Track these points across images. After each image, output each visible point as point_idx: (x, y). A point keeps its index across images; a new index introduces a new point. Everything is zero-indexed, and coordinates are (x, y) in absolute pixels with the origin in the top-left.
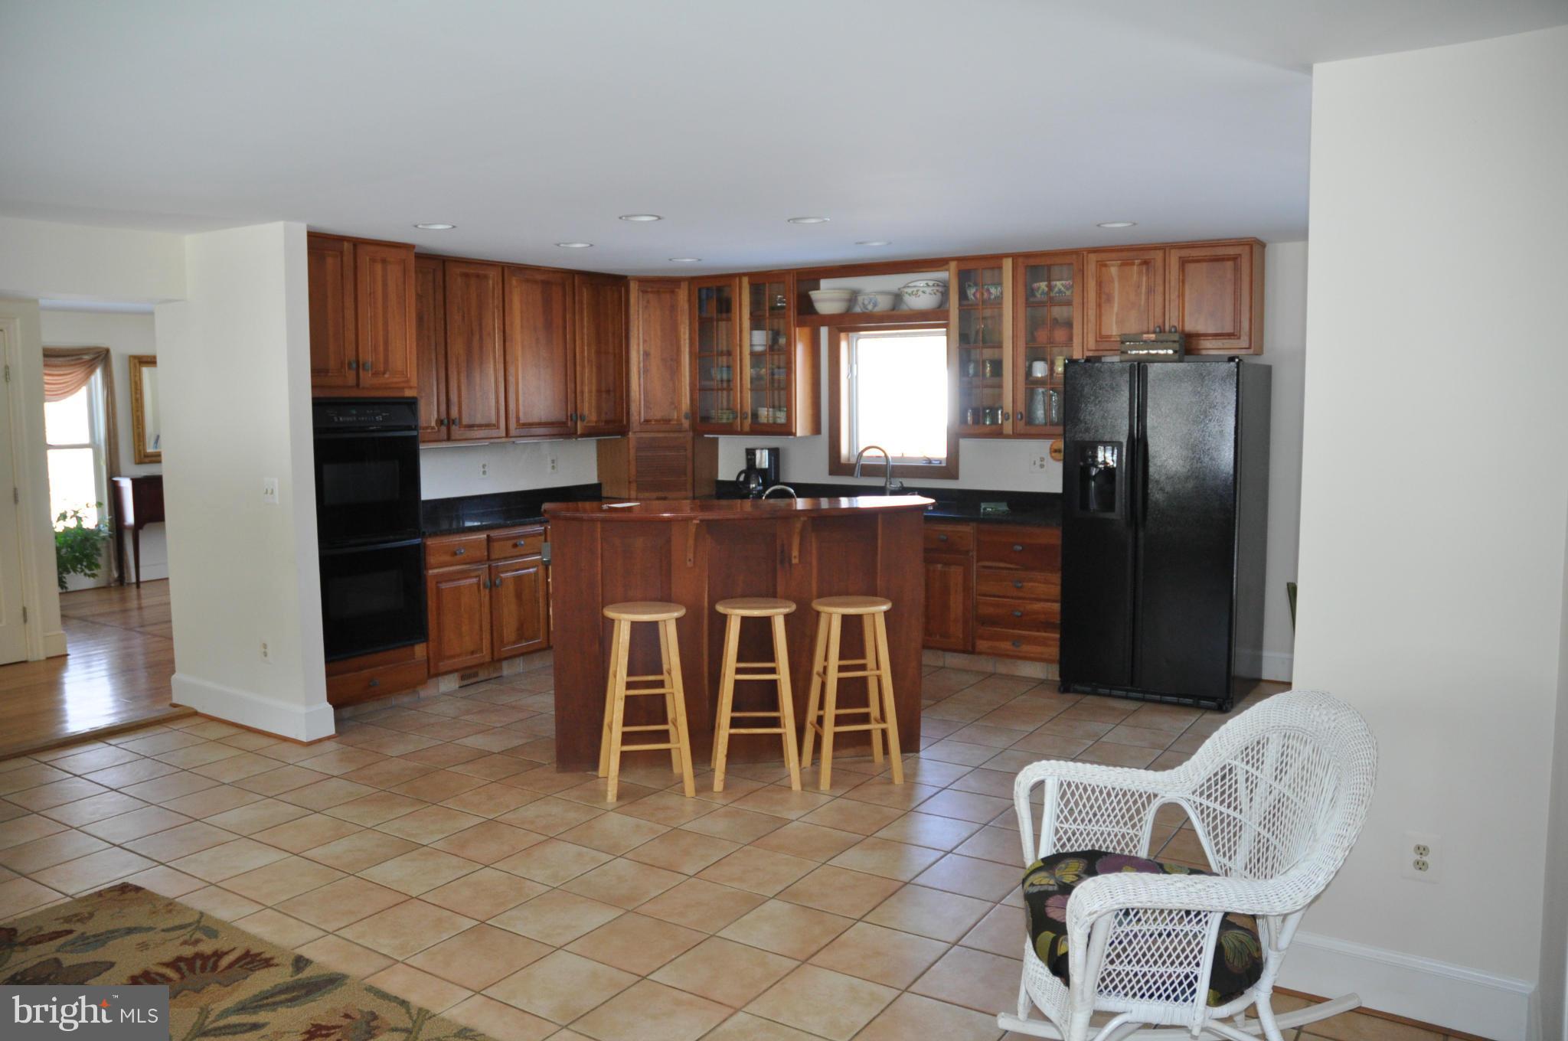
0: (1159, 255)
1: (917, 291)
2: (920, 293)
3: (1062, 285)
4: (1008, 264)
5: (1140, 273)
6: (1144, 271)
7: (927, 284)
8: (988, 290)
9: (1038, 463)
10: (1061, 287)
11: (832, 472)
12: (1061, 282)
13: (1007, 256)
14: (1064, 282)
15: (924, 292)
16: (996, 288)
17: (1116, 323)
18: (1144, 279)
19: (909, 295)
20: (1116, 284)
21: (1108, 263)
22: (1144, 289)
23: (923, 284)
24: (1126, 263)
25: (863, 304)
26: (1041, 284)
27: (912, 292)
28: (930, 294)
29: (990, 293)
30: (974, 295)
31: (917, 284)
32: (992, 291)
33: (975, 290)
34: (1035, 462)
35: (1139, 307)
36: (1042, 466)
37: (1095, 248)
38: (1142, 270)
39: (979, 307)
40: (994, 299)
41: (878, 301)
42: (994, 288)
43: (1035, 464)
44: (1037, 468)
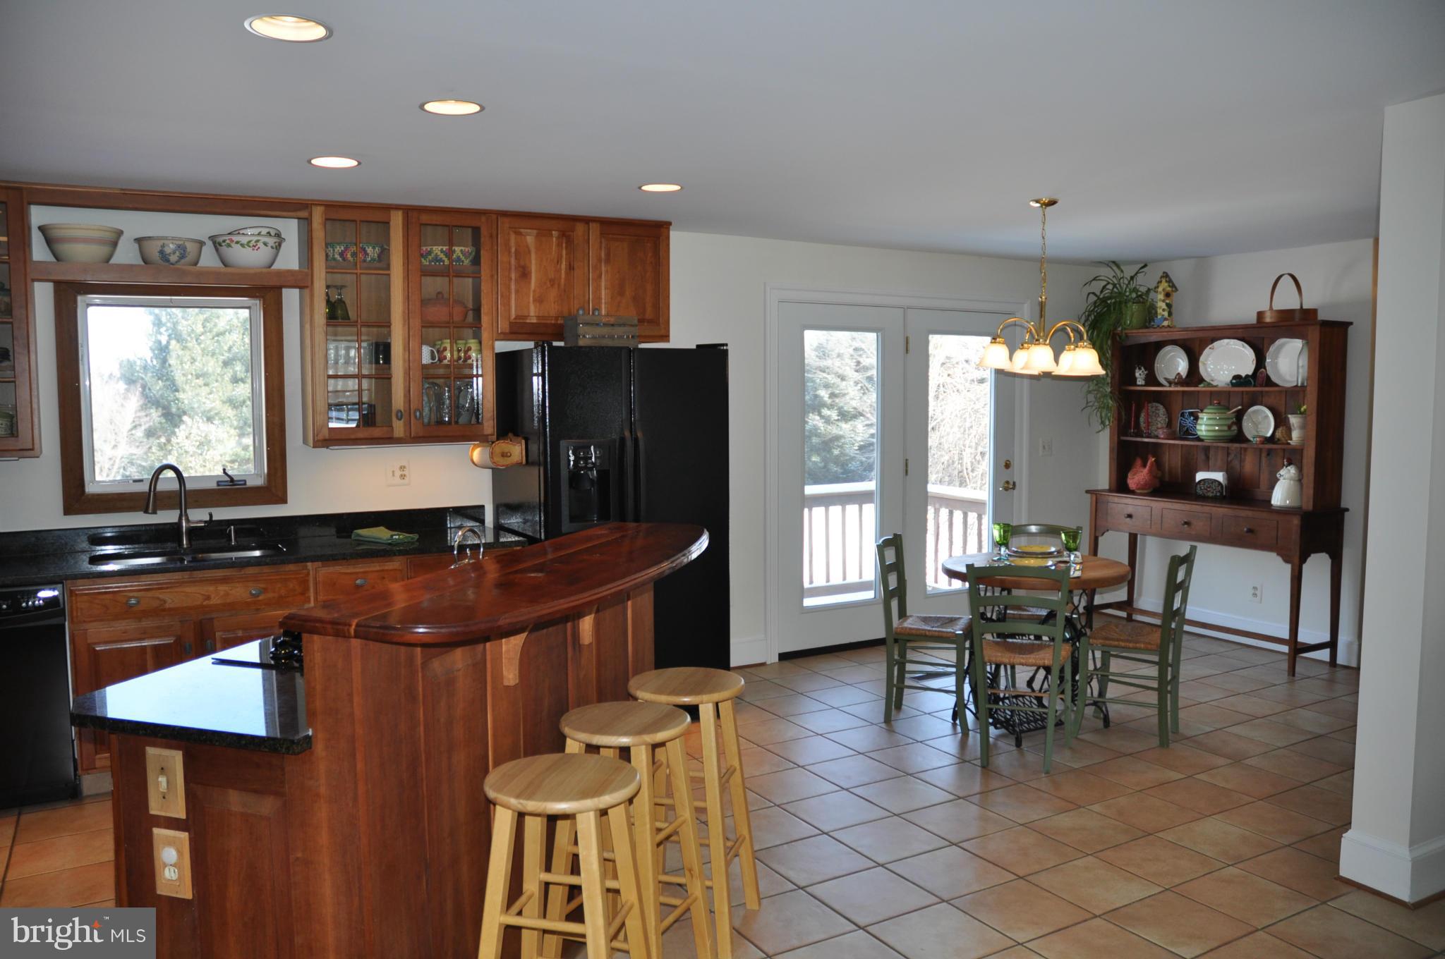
0: (580, 228)
1: (257, 241)
2: (260, 244)
3: (461, 250)
4: (397, 220)
5: (559, 245)
6: (564, 245)
7: (269, 233)
8: (364, 250)
9: (398, 473)
10: (439, 253)
11: (67, 509)
12: (460, 248)
13: (397, 207)
14: (463, 248)
15: (265, 244)
16: (374, 248)
17: (534, 301)
18: (564, 252)
19: (242, 245)
20: (533, 256)
21: (522, 230)
22: (563, 266)
23: (256, 231)
24: (543, 234)
25: (162, 252)
26: (434, 248)
27: (250, 242)
28: (272, 247)
29: (366, 254)
30: (341, 254)
31: (249, 232)
32: (368, 252)
33: (343, 249)
34: (393, 472)
35: (559, 285)
36: (403, 477)
37: (507, 212)
38: (562, 243)
39: (356, 271)
40: (370, 261)
41: (188, 250)
42: (370, 248)
43: (393, 475)
44: (397, 480)
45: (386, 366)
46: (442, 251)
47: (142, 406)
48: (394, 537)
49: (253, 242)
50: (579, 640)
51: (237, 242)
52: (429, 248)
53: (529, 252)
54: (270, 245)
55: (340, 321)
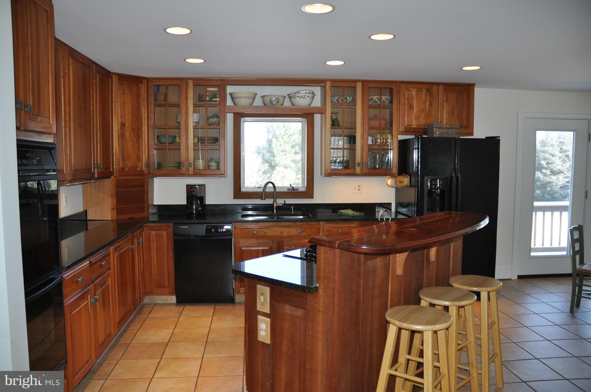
0: (435, 87)
1: (305, 96)
2: (306, 97)
3: (385, 98)
4: (359, 86)
5: (426, 95)
6: (428, 95)
7: (309, 92)
8: (346, 98)
9: (357, 188)
10: (376, 99)
11: (235, 197)
13: (359, 81)
14: (386, 97)
15: (308, 97)
16: (350, 97)
17: (415, 118)
18: (428, 98)
19: (300, 97)
20: (415, 99)
21: (410, 89)
22: (428, 103)
23: (305, 92)
24: (419, 90)
25: (270, 101)
26: (374, 97)
27: (302, 96)
28: (311, 98)
29: (347, 100)
30: (337, 100)
31: (302, 92)
32: (348, 99)
33: (338, 98)
34: (355, 188)
35: (426, 112)
36: (359, 190)
37: (404, 81)
38: (427, 94)
39: (343, 107)
40: (348, 103)
41: (280, 100)
42: (349, 97)
43: (355, 189)
44: (357, 191)
45: (354, 145)
46: (377, 98)
47: (262, 162)
48: (355, 214)
49: (304, 96)
50: (429, 259)
51: (298, 96)
52: (372, 97)
53: (413, 98)
54: (310, 97)
55: (336, 126)
